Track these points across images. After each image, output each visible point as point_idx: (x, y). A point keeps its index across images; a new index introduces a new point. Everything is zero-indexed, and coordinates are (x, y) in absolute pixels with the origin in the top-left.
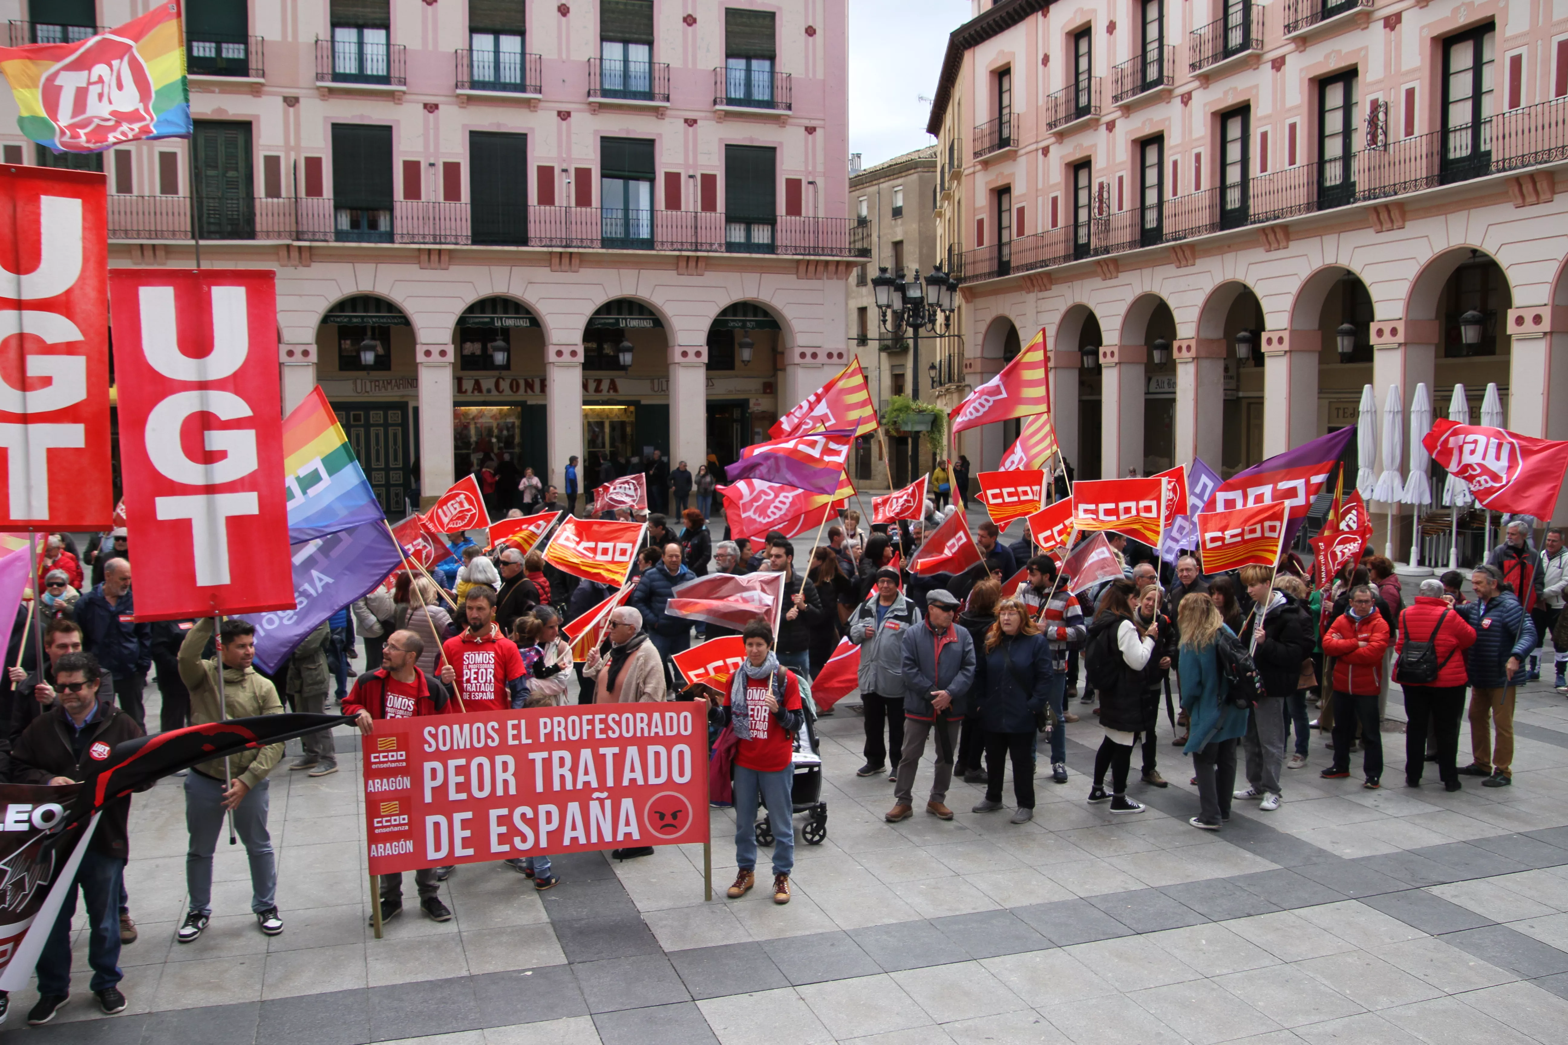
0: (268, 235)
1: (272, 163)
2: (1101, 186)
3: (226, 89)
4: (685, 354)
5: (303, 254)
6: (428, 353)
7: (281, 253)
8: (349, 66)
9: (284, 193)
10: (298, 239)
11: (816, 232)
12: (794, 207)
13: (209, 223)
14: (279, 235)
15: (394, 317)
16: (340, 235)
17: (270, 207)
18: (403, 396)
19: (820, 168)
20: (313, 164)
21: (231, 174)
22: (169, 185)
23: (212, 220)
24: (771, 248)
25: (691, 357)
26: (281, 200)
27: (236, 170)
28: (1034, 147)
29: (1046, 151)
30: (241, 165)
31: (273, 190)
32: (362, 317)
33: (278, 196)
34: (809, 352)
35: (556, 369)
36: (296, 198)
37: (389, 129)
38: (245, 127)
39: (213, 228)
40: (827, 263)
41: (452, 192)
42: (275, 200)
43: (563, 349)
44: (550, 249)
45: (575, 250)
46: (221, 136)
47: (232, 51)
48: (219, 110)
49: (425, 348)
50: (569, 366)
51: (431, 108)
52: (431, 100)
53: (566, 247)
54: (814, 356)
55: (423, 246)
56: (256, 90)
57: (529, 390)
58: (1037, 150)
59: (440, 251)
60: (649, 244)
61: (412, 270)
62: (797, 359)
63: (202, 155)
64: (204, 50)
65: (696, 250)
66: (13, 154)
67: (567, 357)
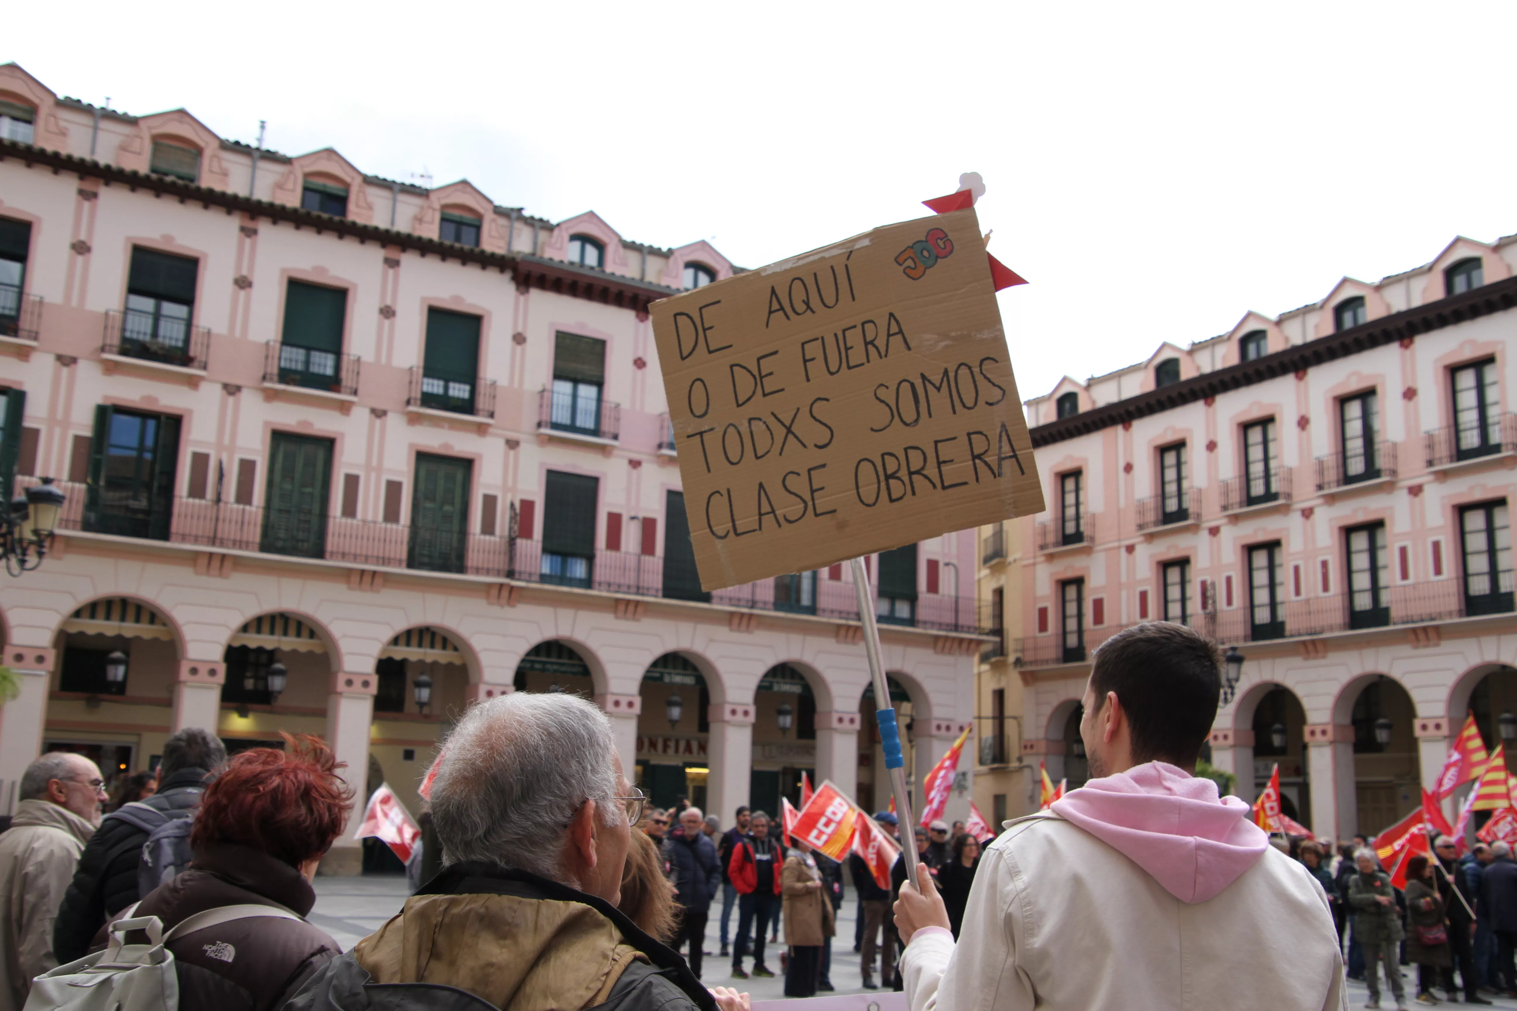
0: (478, 571)
1: (490, 502)
2: (1204, 584)
3: (454, 425)
4: (841, 720)
5: (513, 595)
6: (617, 703)
7: (492, 591)
8: (562, 416)
9: (498, 532)
10: (510, 578)
11: (957, 611)
12: (933, 586)
13: (420, 555)
14: (488, 572)
15: (573, 665)
16: (544, 578)
17: (483, 544)
19: (954, 551)
20: (528, 506)
21: (447, 508)
22: (391, 514)
23: (425, 551)
24: (912, 621)
25: (846, 725)
26: (495, 538)
27: (452, 504)
28: (1116, 544)
29: (1130, 549)
30: (458, 500)
31: (488, 527)
32: (544, 663)
33: (493, 534)
34: (944, 724)
35: (728, 727)
36: (508, 538)
37: (595, 480)
38: (467, 465)
39: (426, 560)
40: (961, 641)
41: (647, 546)
42: (490, 538)
44: (738, 609)
45: (760, 612)
46: (442, 470)
47: (459, 391)
48: (446, 445)
49: (615, 698)
50: (741, 725)
51: (635, 464)
52: (636, 457)
53: (751, 608)
54: (948, 728)
56: (481, 429)
57: (652, 749)
58: (1119, 547)
59: (636, 602)
60: (812, 610)
61: (607, 619)
62: (934, 731)
63: (422, 486)
64: (435, 386)
66: (247, 467)
67: (739, 717)
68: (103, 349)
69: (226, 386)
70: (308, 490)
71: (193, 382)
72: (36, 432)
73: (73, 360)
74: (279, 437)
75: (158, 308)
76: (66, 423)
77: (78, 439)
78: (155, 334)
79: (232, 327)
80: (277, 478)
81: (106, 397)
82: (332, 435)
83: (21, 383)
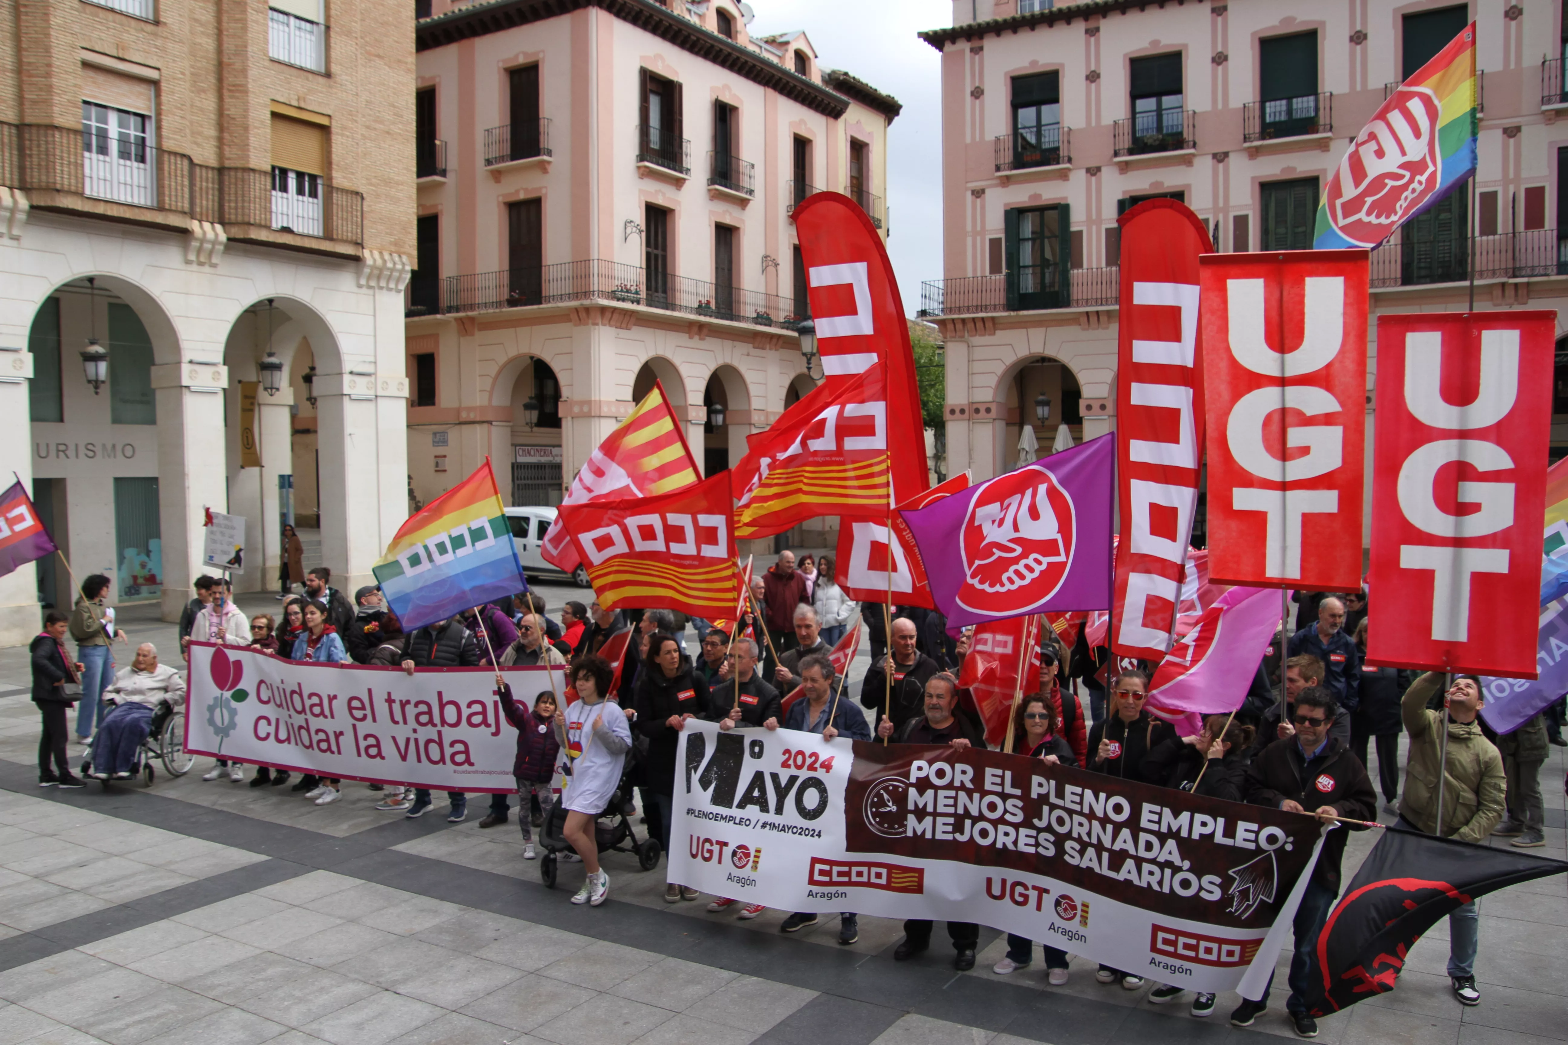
0: (1481, 274)
1: (1489, 200)
5: (1520, 292)
7: (1495, 293)
9: (1500, 230)
10: (1515, 276)
13: (1419, 268)
14: (1494, 273)
16: (1562, 268)
17: (1484, 245)
20: (1536, 194)
21: (1443, 216)
23: (1422, 265)
26: (1497, 237)
27: (1450, 211)
30: (1455, 206)
31: (1489, 227)
33: (1494, 233)
36: (1514, 233)
39: (1423, 273)
42: (1491, 237)
66: (1241, 222)
68: (1116, 154)
69: (1215, 156)
70: (1300, 229)
71: (1187, 161)
72: (1080, 233)
73: (1099, 169)
74: (1267, 188)
75: (1159, 104)
76: (1099, 221)
77: (1108, 231)
78: (1159, 127)
79: (1214, 101)
80: (1272, 224)
81: (1124, 192)
82: (1315, 174)
83: (1066, 198)
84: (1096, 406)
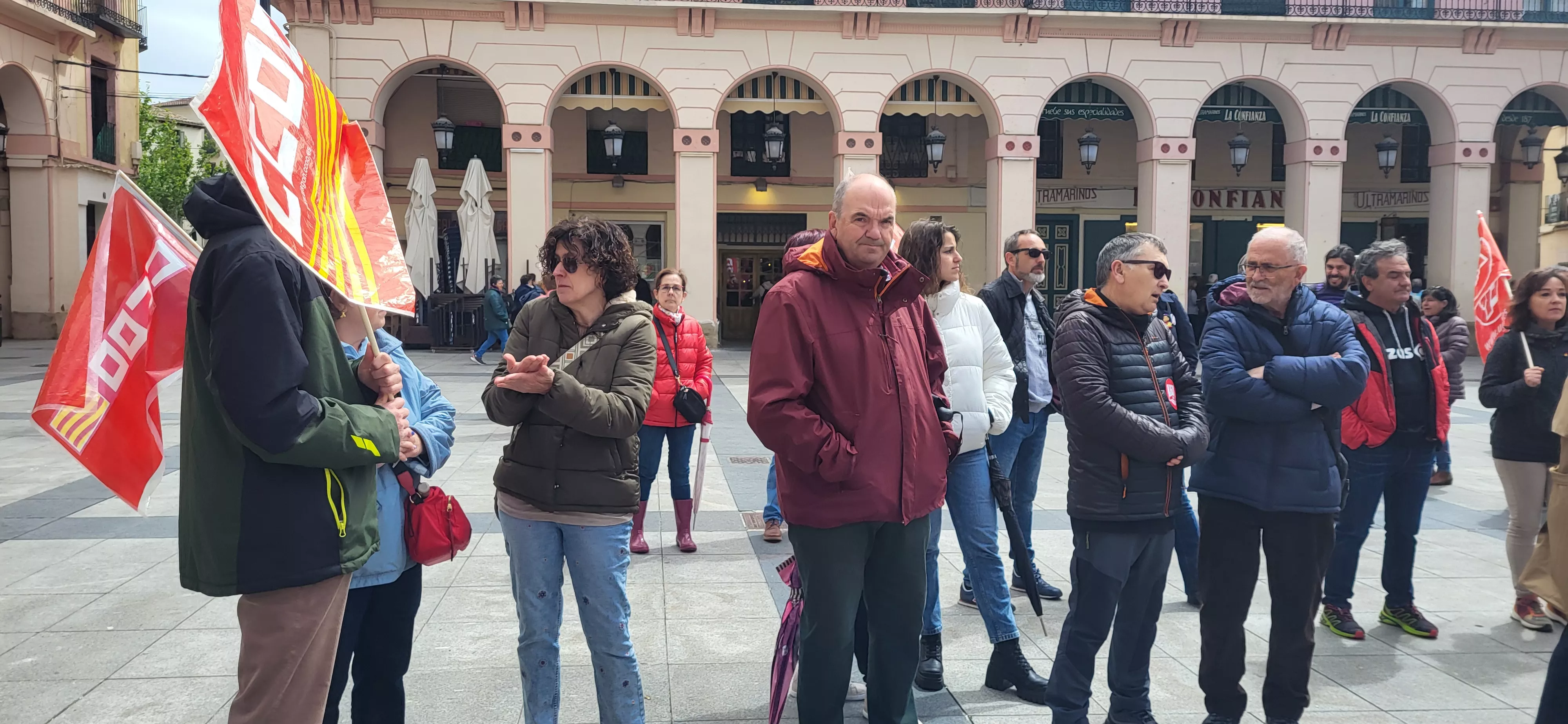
4: (1467, 151)
5: (1033, 27)
6: (1165, 148)
15: (1112, 108)
16: (1068, 3)
18: (1073, 209)
25: (1475, 157)
32: (1077, 108)
35: (1312, 168)
43: (1322, 144)
44: (1324, 20)
45: (1354, 20)
49: (1163, 141)
50: (1327, 165)
53: (1341, 16)
55: (1175, 16)
57: (1214, 203)
59: (1189, 22)
60: (1428, 11)
61: (1148, 48)
65: (1498, 20)
67: (1326, 155)
84: (527, 135)
